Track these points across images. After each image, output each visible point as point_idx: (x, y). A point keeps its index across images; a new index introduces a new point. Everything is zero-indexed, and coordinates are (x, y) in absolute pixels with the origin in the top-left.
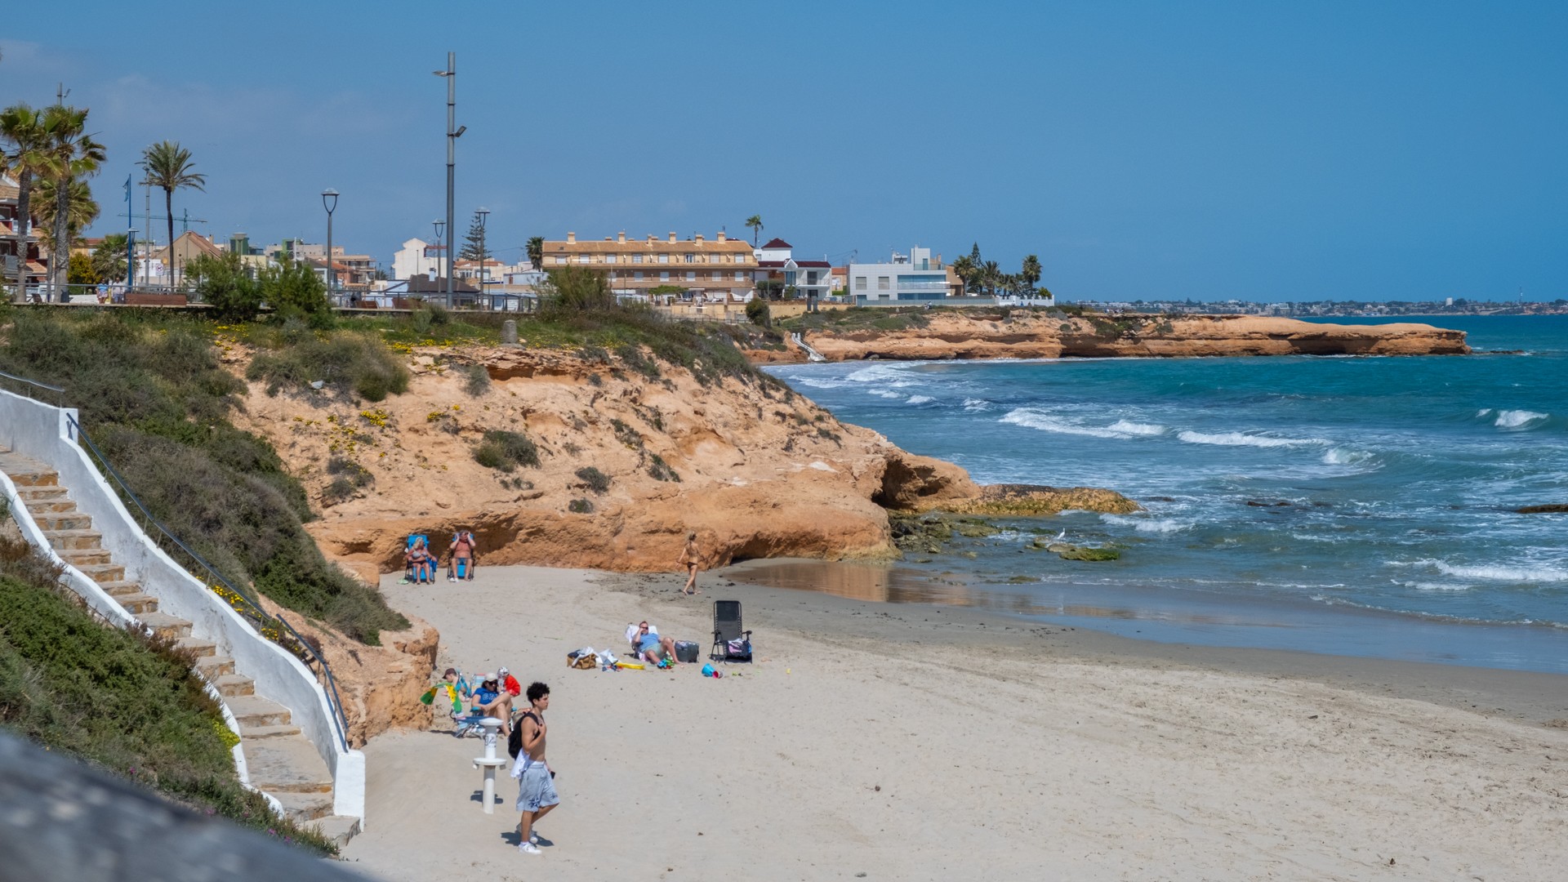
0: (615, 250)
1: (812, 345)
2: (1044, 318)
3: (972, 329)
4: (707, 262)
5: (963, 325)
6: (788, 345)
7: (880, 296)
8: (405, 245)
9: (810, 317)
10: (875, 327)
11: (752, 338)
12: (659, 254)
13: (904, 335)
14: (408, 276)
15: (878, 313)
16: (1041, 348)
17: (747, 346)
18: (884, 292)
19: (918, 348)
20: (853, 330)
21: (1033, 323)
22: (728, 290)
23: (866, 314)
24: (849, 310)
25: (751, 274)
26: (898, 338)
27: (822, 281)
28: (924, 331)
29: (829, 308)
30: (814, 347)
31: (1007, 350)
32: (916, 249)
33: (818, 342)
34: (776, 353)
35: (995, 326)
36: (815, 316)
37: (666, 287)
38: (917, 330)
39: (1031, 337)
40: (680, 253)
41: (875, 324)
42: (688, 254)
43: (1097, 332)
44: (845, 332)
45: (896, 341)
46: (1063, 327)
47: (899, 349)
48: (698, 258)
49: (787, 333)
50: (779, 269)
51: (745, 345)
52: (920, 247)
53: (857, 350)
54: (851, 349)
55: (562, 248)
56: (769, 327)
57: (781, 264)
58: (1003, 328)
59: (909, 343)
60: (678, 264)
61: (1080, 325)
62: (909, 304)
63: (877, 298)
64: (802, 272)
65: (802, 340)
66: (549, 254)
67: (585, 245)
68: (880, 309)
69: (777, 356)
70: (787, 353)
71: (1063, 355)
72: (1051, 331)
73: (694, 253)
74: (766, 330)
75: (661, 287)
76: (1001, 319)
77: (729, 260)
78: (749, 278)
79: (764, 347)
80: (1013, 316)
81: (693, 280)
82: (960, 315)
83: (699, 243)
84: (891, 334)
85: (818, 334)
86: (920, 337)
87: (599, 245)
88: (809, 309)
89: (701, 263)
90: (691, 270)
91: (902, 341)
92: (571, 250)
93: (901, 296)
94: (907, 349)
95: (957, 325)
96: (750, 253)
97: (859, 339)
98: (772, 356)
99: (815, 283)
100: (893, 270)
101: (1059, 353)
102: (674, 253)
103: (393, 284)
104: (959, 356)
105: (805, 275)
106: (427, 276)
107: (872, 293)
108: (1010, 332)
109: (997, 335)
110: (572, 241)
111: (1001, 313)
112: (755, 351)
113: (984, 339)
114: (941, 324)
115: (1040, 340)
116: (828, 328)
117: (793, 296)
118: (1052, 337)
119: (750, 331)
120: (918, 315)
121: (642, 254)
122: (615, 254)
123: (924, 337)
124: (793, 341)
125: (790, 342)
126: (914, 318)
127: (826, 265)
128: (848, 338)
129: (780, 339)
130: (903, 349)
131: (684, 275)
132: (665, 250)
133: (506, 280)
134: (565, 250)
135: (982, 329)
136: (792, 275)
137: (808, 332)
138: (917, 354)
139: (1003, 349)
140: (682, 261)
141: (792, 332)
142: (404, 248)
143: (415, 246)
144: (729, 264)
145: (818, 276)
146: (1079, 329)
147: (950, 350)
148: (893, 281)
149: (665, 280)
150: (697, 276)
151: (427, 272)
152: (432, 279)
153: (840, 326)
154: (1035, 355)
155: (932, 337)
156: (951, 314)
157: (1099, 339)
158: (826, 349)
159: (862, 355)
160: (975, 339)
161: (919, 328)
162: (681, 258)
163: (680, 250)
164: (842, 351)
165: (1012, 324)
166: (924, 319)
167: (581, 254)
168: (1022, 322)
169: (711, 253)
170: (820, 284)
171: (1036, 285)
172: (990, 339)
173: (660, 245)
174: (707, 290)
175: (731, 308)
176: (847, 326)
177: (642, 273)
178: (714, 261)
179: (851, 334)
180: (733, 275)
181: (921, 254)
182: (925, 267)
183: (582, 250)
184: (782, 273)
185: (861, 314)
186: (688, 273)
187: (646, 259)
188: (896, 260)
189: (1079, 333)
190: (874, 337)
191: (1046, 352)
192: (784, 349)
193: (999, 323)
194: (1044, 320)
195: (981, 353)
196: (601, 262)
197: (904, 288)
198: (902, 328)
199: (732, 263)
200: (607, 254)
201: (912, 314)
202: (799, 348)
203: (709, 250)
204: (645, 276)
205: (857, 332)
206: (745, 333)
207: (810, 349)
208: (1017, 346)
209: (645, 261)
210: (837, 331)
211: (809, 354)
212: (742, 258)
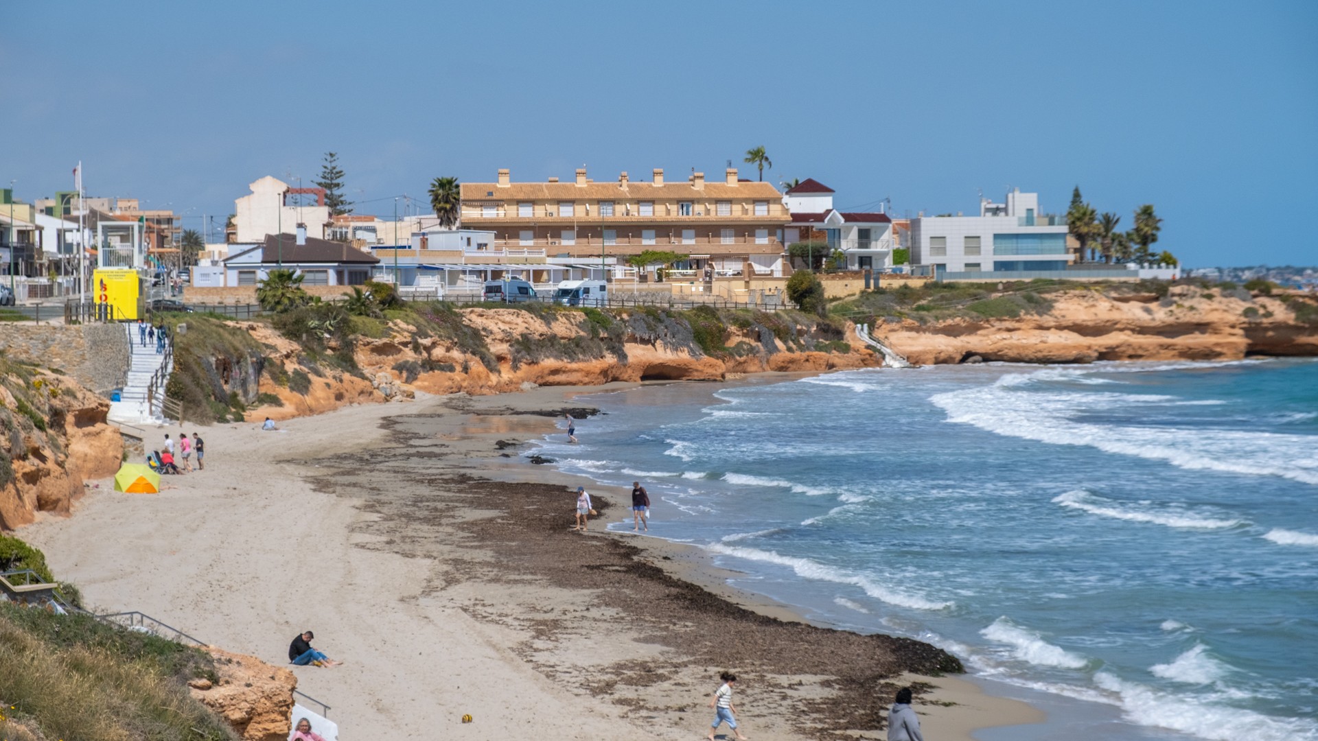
0: (572, 197)
1: (886, 342)
2: (1219, 298)
3: (1116, 315)
4: (713, 214)
5: (1102, 309)
6: (851, 343)
7: (967, 265)
8: (253, 187)
9: (872, 299)
10: (974, 314)
11: (801, 333)
12: (639, 202)
13: (1017, 325)
14: (261, 238)
15: (972, 291)
16: (1217, 344)
17: (794, 347)
18: (973, 259)
19: (1041, 346)
20: (944, 318)
21: (1204, 305)
22: (744, 258)
23: (955, 292)
24: (926, 286)
25: (779, 232)
26: (1009, 330)
27: (879, 243)
28: (1047, 320)
29: (897, 283)
30: (891, 346)
31: (1167, 347)
32: (1017, 194)
33: (894, 338)
34: (835, 357)
35: (1148, 311)
36: (879, 297)
37: (654, 253)
38: (1036, 317)
39: (1202, 327)
40: (671, 201)
41: (973, 308)
42: (684, 203)
43: (1297, 319)
44: (932, 323)
45: (1006, 335)
46: (1248, 312)
47: (1011, 348)
48: (699, 208)
49: (849, 323)
50: (817, 225)
51: (791, 344)
52: (1022, 191)
53: (951, 349)
54: (943, 348)
55: (490, 194)
56: (824, 316)
57: (820, 218)
58: (1160, 314)
59: (1026, 338)
60: (669, 218)
61: (1270, 309)
62: (1013, 277)
63: (963, 269)
64: (849, 230)
65: (870, 334)
66: (470, 203)
67: (526, 188)
68: (972, 285)
69: (836, 361)
70: (852, 356)
71: (1250, 353)
72: (1231, 318)
73: (693, 201)
74: (821, 321)
75: (646, 253)
76: (1156, 299)
77: (745, 211)
78: (777, 239)
79: (819, 348)
80: (1173, 295)
81: (692, 242)
82: (1096, 295)
83: (699, 186)
84: (998, 325)
85: (894, 326)
86: (1041, 328)
87: (545, 189)
88: (868, 286)
89: (703, 216)
90: (688, 227)
91: (1016, 335)
92: (505, 197)
93: (999, 266)
94: (1024, 347)
95: (1093, 310)
96: (777, 201)
97: (951, 332)
98: (830, 362)
99: (867, 247)
100: (986, 226)
101: (1245, 351)
102: (663, 201)
103: (237, 249)
104: (1102, 356)
105: (854, 234)
106: (293, 237)
107: (955, 261)
108: (1171, 320)
109: (1153, 324)
110: (504, 183)
111: (1157, 290)
112: (807, 353)
113: (1133, 330)
114: (1071, 308)
115: (1216, 331)
116: (908, 316)
117: (839, 266)
118: (1233, 327)
119: (796, 322)
120: (1035, 295)
121: (613, 202)
122: (572, 202)
123: (1048, 329)
124: (858, 336)
125: (854, 339)
126: (1030, 300)
127: (884, 219)
128: (937, 331)
129: (839, 334)
130: (1018, 347)
131: (679, 235)
132: (649, 197)
133: (416, 243)
134: (494, 197)
135: (1130, 316)
136: (836, 234)
137: (879, 322)
138: (1039, 355)
139: (1161, 346)
140: (674, 214)
141: (856, 323)
142: (253, 192)
143: (268, 190)
144: (745, 217)
145: (873, 236)
146: (1269, 314)
147: (1089, 348)
148: (987, 244)
149: (649, 242)
150: (697, 235)
151: (293, 230)
152: (301, 241)
153: (923, 313)
154: (1208, 354)
155: (1060, 328)
156: (1084, 292)
157: (1298, 329)
158: (908, 349)
159: (959, 357)
160: (1122, 330)
161: (1040, 314)
162: (674, 208)
163: (672, 196)
164: (930, 352)
165: (1173, 307)
166: (1045, 300)
167: (519, 202)
168: (1187, 303)
169: (718, 201)
170: (876, 247)
171: (1152, 248)
172: (1142, 330)
173: (639, 189)
174: (714, 257)
175: (754, 285)
176: (934, 312)
177: (614, 232)
178: (723, 213)
179: (941, 324)
180: (752, 235)
181: (1023, 201)
182: (1029, 221)
183: (521, 196)
184: (821, 231)
185: (946, 293)
186: (685, 232)
187: (620, 209)
188: (987, 210)
189: (1270, 320)
190: (972, 329)
191: (1225, 350)
192: (846, 349)
193: (1153, 306)
194: (1219, 302)
195: (1131, 352)
196: (551, 214)
197: (1006, 252)
198: (1014, 315)
199: (749, 217)
200: (559, 202)
201: (1024, 292)
202: (868, 347)
203: (715, 196)
204: (618, 236)
205: (950, 322)
206: (791, 325)
207: (884, 349)
208: (1182, 341)
209: (618, 213)
210: (922, 320)
211: (884, 357)
212: (765, 208)
